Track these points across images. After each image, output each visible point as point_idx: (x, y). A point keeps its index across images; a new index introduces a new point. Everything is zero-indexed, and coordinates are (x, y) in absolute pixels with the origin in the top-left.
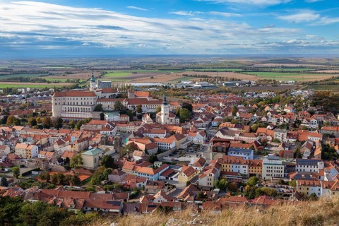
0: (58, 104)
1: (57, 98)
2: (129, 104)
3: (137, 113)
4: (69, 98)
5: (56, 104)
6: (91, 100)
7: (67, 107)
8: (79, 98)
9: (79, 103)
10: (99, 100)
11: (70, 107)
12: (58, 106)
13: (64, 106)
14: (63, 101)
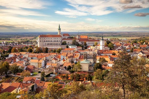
0: (41, 41)
1: (41, 38)
2: (79, 41)
3: (84, 46)
4: (47, 38)
5: (40, 41)
6: (59, 39)
7: (46, 43)
8: (53, 38)
9: (53, 41)
10: (63, 39)
11: (48, 43)
12: (41, 42)
13: (45, 43)
14: (44, 40)
